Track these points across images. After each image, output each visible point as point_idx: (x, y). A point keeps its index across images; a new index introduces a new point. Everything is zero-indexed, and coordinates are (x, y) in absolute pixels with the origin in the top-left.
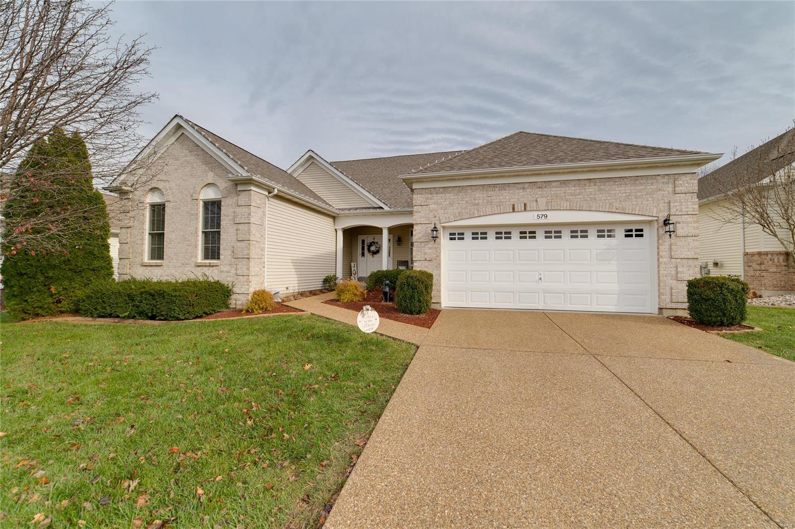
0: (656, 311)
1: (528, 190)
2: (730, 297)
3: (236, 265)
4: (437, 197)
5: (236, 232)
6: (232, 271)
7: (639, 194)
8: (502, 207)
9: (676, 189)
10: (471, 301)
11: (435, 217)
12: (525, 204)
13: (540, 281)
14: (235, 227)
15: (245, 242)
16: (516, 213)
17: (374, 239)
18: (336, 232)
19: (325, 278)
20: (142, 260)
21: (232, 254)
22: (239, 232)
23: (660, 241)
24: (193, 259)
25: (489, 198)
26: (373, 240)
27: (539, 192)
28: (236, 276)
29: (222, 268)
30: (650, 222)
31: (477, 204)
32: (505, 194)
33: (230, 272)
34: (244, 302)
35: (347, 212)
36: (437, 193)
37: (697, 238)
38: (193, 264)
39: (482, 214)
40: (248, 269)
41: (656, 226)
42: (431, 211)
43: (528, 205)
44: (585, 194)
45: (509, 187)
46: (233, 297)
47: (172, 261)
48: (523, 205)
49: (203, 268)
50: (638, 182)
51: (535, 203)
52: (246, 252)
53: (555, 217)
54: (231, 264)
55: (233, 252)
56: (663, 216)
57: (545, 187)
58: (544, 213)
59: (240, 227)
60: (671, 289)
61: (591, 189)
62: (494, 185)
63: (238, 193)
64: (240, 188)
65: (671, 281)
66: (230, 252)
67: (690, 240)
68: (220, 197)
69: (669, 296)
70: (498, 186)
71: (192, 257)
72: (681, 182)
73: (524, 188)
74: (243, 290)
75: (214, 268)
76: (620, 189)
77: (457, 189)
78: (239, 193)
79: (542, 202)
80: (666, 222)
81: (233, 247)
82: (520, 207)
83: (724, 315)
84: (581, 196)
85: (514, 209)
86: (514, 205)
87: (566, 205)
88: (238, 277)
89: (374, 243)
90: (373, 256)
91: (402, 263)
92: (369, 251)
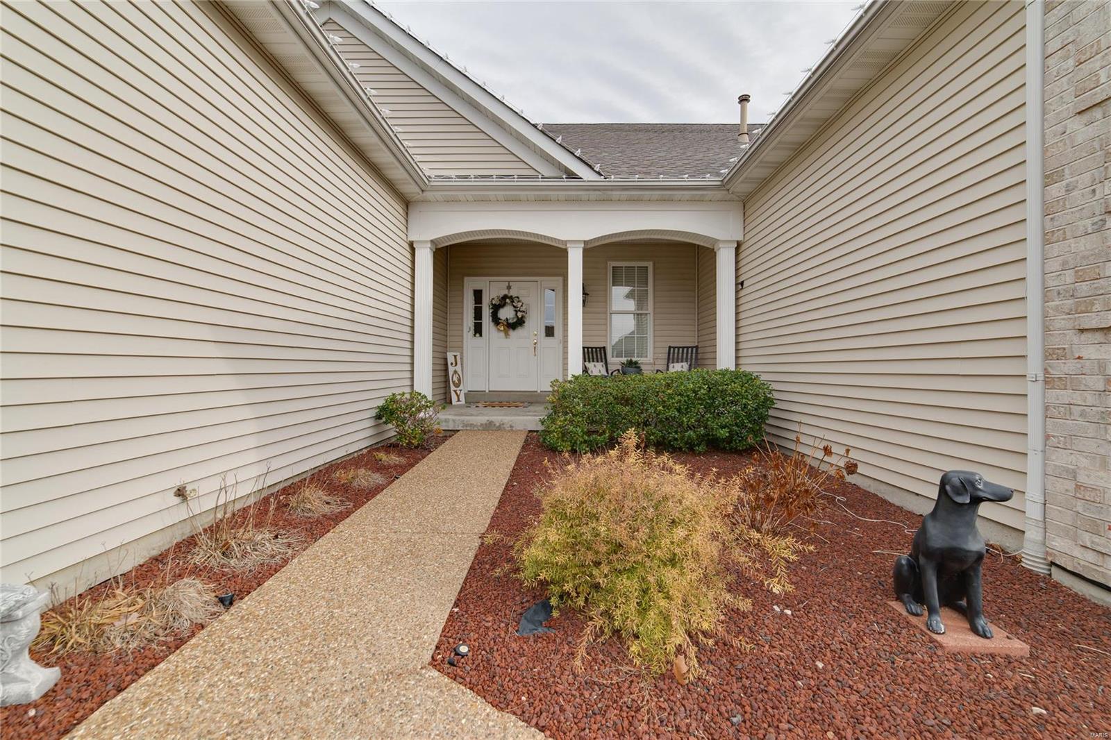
17: (509, 288)
18: (413, 250)
19: (381, 403)
26: (506, 292)
35: (455, 181)
89: (511, 298)
90: (507, 335)
91: (593, 353)
92: (496, 320)
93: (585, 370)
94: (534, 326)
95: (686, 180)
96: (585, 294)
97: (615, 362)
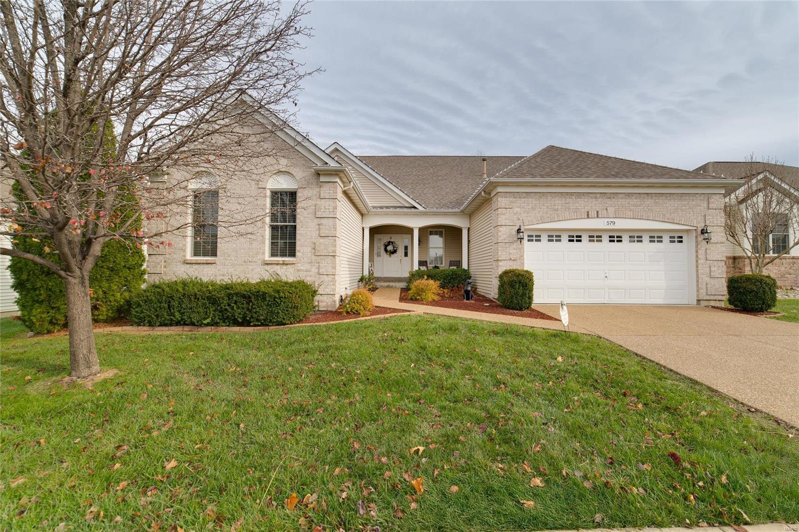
0: (695, 302)
1: (599, 200)
2: (767, 289)
3: (319, 263)
4: (520, 201)
5: (317, 227)
6: (313, 270)
7: (683, 207)
8: (578, 214)
9: (710, 205)
10: (548, 297)
11: (519, 219)
12: (597, 212)
13: (606, 279)
14: (316, 221)
15: (330, 238)
16: (591, 219)
17: (391, 238)
18: (364, 230)
19: (360, 277)
20: (185, 256)
21: (313, 251)
22: (321, 227)
23: (699, 247)
24: (260, 257)
25: (567, 205)
26: (389, 240)
27: (609, 202)
28: (317, 276)
29: (299, 266)
30: (688, 231)
31: (557, 210)
32: (580, 202)
33: (310, 271)
34: (329, 304)
35: (379, 210)
36: (520, 197)
37: (723, 244)
38: (259, 262)
39: (561, 219)
40: (334, 268)
41: (694, 235)
42: (515, 214)
43: (600, 213)
44: (644, 205)
45: (583, 195)
46: (317, 298)
47: (229, 258)
48: (596, 212)
49: (273, 266)
50: (683, 198)
51: (605, 211)
52: (331, 249)
53: (622, 224)
54: (311, 262)
55: (314, 249)
56: (701, 226)
57: (614, 198)
58: (612, 220)
59: (323, 221)
60: (707, 284)
61: (649, 202)
62: (572, 194)
63: (320, 184)
64: (322, 179)
65: (706, 279)
66: (310, 249)
67: (719, 246)
68: (296, 187)
69: (705, 290)
70: (575, 194)
71: (258, 253)
72: (713, 200)
73: (596, 198)
74: (328, 291)
75: (289, 266)
76: (670, 203)
77: (539, 194)
78: (322, 184)
79: (611, 210)
80: (703, 232)
81: (315, 244)
82: (594, 214)
83: (763, 303)
84: (642, 207)
85: (588, 215)
86: (588, 212)
87: (629, 214)
88: (321, 276)
89: (392, 242)
90: (390, 256)
91: (422, 263)
92: (386, 250)
93: (419, 269)
94: (401, 251)
95: (450, 210)
96: (419, 241)
97: (431, 266)
